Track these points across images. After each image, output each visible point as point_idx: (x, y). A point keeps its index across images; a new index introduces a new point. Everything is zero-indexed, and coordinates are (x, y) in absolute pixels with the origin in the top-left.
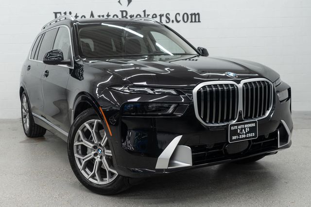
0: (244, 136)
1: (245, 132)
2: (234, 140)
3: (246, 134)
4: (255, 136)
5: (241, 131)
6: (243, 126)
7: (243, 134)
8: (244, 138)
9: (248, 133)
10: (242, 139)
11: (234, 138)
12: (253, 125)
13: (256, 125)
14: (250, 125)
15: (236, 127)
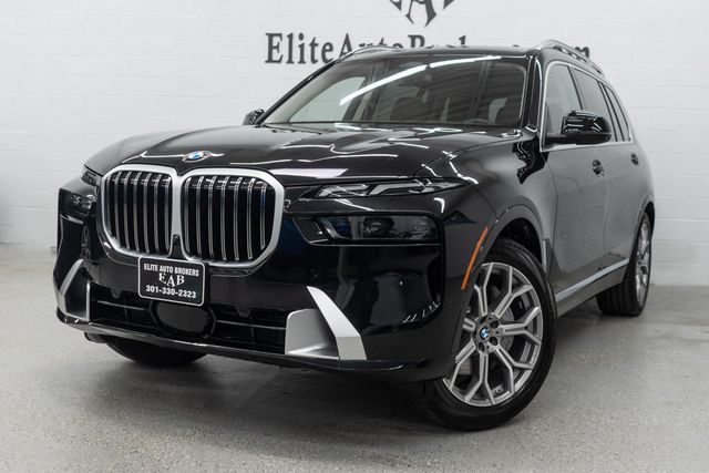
0: (173, 292)
1: (176, 282)
2: (149, 294)
3: (177, 288)
4: (198, 300)
5: (167, 278)
6: (170, 269)
7: (171, 286)
8: (170, 297)
9: (182, 287)
10: (166, 296)
11: (150, 289)
12: (195, 273)
13: (201, 273)
14: (187, 272)
15: (154, 267)
